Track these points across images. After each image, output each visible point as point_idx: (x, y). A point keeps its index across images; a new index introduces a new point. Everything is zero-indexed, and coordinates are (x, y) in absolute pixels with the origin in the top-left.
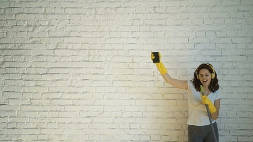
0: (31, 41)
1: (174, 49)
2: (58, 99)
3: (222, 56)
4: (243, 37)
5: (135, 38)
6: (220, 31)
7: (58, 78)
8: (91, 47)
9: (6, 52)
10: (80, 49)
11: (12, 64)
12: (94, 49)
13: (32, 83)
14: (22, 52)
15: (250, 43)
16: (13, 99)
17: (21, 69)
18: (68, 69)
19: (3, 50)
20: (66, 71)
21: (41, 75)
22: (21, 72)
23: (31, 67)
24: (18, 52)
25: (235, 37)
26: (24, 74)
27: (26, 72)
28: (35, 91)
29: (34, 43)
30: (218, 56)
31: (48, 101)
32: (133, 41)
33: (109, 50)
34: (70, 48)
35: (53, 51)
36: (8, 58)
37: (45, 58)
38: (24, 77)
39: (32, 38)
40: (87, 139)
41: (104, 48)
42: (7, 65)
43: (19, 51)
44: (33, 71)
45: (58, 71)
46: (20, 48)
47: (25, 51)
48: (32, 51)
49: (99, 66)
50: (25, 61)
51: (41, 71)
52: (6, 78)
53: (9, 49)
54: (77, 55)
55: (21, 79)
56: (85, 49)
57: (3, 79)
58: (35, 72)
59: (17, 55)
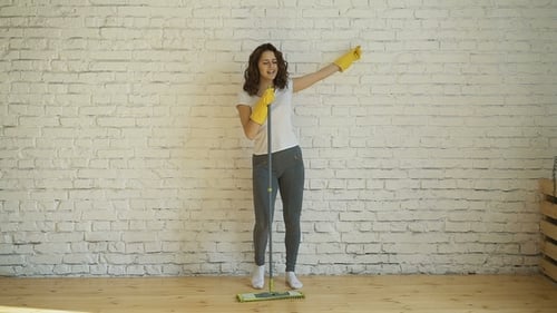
0: (58, 12)
1: (314, 29)
2: (108, 116)
3: (396, 41)
4: (434, 8)
5: (245, 7)
7: (108, 79)
8: (168, 24)
9: (12, 33)
10: (148, 28)
11: (25, 55)
12: (173, 28)
13: (62, 89)
14: (42, 32)
15: (445, 19)
16: (27, 116)
17: (41, 62)
18: (126, 64)
19: (8, 28)
20: (121, 67)
21: (79, 73)
22: (41, 68)
23: (59, 60)
24: (35, 32)
25: (420, 8)
26: (47, 71)
27: (50, 69)
28: (67, 103)
29: (64, 15)
30: (389, 41)
31: (91, 121)
32: (242, 13)
33: (199, 29)
34: (130, 25)
35: (98, 31)
36: (17, 44)
37: (84, 44)
38: (48, 77)
39: (59, 6)
40: (162, 187)
41: (190, 25)
42: (16, 55)
43: (35, 30)
44: (62, 66)
45: (108, 66)
46: (39, 24)
47: (47, 30)
48: (60, 31)
49: (181, 58)
50: (47, 49)
51: (78, 66)
52: (13, 79)
53: (19, 27)
54: (142, 38)
55: (42, 82)
56: (156, 28)
57: (8, 81)
58: (65, 69)
59: (32, 38)
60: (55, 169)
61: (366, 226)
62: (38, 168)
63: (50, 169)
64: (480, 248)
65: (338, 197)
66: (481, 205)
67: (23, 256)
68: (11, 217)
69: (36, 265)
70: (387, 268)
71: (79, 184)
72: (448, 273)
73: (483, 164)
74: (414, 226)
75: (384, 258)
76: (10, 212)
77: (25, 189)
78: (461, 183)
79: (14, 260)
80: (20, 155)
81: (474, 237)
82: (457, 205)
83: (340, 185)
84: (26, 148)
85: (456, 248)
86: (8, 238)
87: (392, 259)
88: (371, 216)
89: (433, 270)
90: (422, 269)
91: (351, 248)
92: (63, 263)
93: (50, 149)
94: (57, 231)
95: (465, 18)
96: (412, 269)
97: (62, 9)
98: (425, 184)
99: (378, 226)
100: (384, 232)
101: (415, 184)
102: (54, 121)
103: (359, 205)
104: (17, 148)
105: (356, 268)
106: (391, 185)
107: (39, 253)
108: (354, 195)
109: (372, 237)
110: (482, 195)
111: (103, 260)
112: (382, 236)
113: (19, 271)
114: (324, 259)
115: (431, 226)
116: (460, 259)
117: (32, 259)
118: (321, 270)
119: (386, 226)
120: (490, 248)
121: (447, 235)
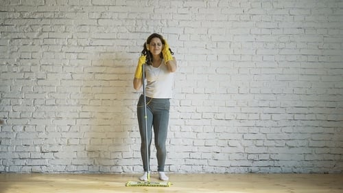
0: (72, 9)
1: (228, 21)
2: (102, 73)
3: (278, 28)
4: (301, 8)
5: (186, 7)
6: (277, 2)
7: (102, 51)
8: (138, 17)
9: (44, 21)
10: (126, 19)
11: (51, 35)
12: (142, 19)
13: (74, 56)
14: (62, 21)
15: (308, 15)
16: (52, 73)
17: (61, 40)
18: (113, 41)
20: (110, 43)
21: (84, 47)
22: (61, 44)
23: (72, 38)
24: (58, 22)
25: (293, 9)
26: (64, 45)
27: (67, 44)
28: (76, 65)
29: (76, 12)
30: (274, 29)
31: (91, 76)
32: (184, 11)
33: (158, 20)
34: (116, 17)
35: (96, 21)
36: (47, 28)
37: (87, 29)
38: (64, 49)
39: (73, 6)
41: (152, 18)
42: (46, 35)
43: (58, 20)
44: (74, 42)
45: (102, 42)
46: (60, 17)
47: (65, 20)
48: (73, 21)
50: (65, 32)
51: (83, 42)
52: (44, 50)
53: (48, 18)
54: (123, 26)
55: (61, 51)
56: (132, 19)
57: (40, 51)
58: (76, 44)
59: (56, 25)
60: (68, 105)
61: (260, 143)
62: (58, 105)
63: (65, 105)
64: (331, 157)
65: (243, 124)
66: (332, 130)
67: (47, 160)
68: (41, 135)
69: (55, 165)
70: (273, 170)
71: (82, 115)
72: (311, 173)
73: (332, 104)
74: (289, 143)
75: (271, 163)
76: (39, 132)
77: (49, 118)
78: (319, 117)
79: (41, 162)
80: (47, 97)
81: (327, 150)
82: (317, 130)
83: (244, 117)
84: (51, 93)
85: (316, 157)
86: (38, 148)
87: (276, 163)
88: (263, 137)
89: (301, 170)
90: (295, 170)
91: (251, 157)
92: (71, 164)
93: (65, 93)
94: (68, 144)
95: (321, 15)
96: (288, 170)
97: (75, 7)
98: (296, 117)
99: (267, 143)
100: (270, 146)
101: (290, 117)
102: (68, 76)
103: (256, 130)
104: (45, 92)
105: (254, 169)
106: (275, 117)
107: (56, 158)
108: (252, 124)
109: (263, 150)
110: (332, 124)
111: (96, 162)
112: (270, 149)
113: (44, 169)
114: (234, 164)
115: (300, 143)
116: (318, 164)
117: (53, 162)
118: (232, 170)
119: (273, 143)
120: (337, 157)
121: (310, 149)
